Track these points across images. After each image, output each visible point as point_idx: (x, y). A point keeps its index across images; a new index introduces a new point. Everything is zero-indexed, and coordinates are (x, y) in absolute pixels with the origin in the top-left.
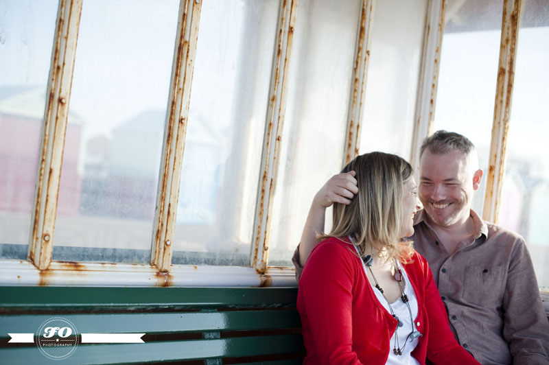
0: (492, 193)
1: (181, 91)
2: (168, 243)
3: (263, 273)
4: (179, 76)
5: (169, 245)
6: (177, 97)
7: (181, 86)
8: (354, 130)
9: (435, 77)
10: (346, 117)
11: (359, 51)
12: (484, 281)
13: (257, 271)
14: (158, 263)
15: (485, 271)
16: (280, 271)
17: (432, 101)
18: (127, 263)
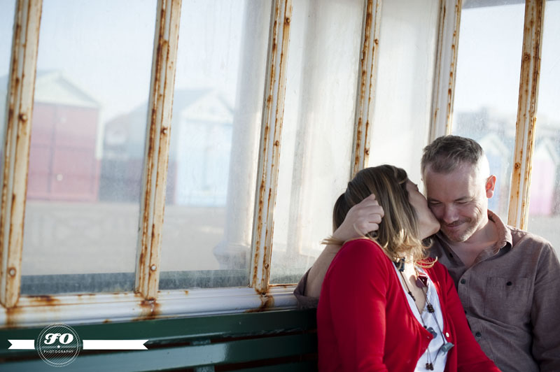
0: (518, 193)
1: (162, 98)
2: (154, 268)
3: (264, 294)
4: (159, 81)
5: (155, 270)
6: (157, 104)
7: (162, 92)
8: (363, 129)
9: (453, 65)
10: (354, 114)
11: (366, 40)
12: (507, 295)
13: (257, 291)
14: (143, 291)
15: (509, 284)
16: (282, 289)
17: (450, 91)
18: (108, 292)
